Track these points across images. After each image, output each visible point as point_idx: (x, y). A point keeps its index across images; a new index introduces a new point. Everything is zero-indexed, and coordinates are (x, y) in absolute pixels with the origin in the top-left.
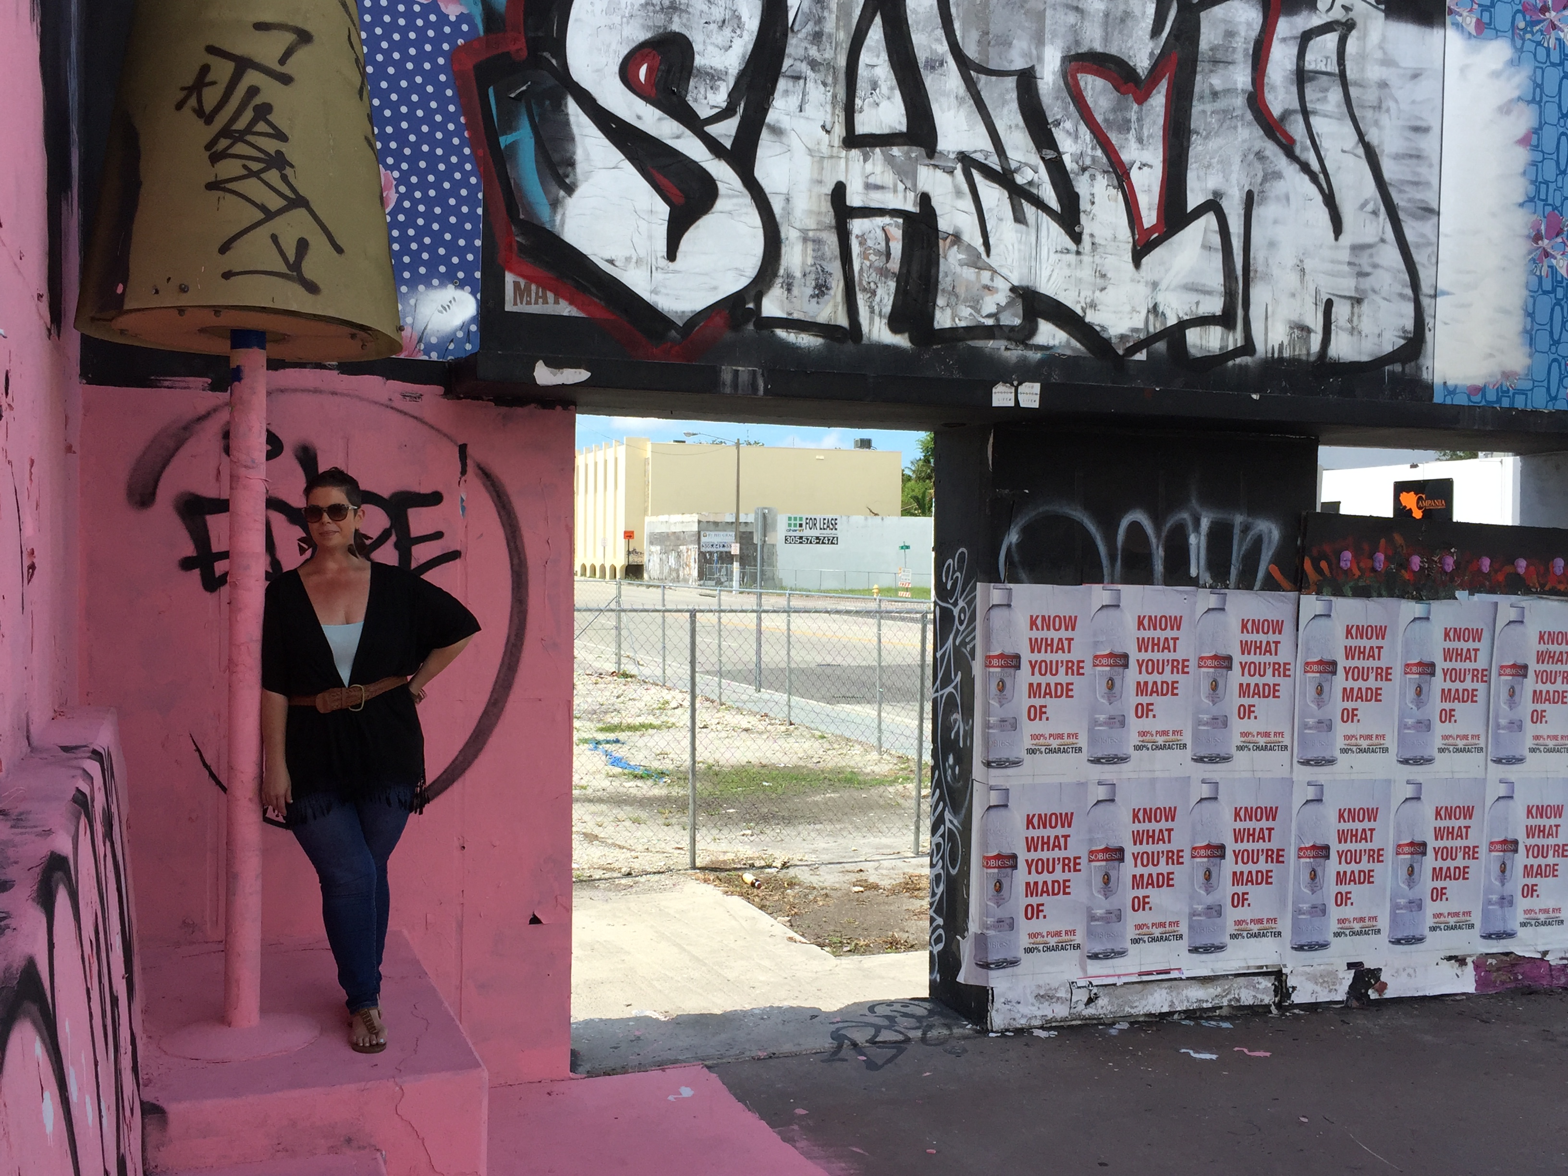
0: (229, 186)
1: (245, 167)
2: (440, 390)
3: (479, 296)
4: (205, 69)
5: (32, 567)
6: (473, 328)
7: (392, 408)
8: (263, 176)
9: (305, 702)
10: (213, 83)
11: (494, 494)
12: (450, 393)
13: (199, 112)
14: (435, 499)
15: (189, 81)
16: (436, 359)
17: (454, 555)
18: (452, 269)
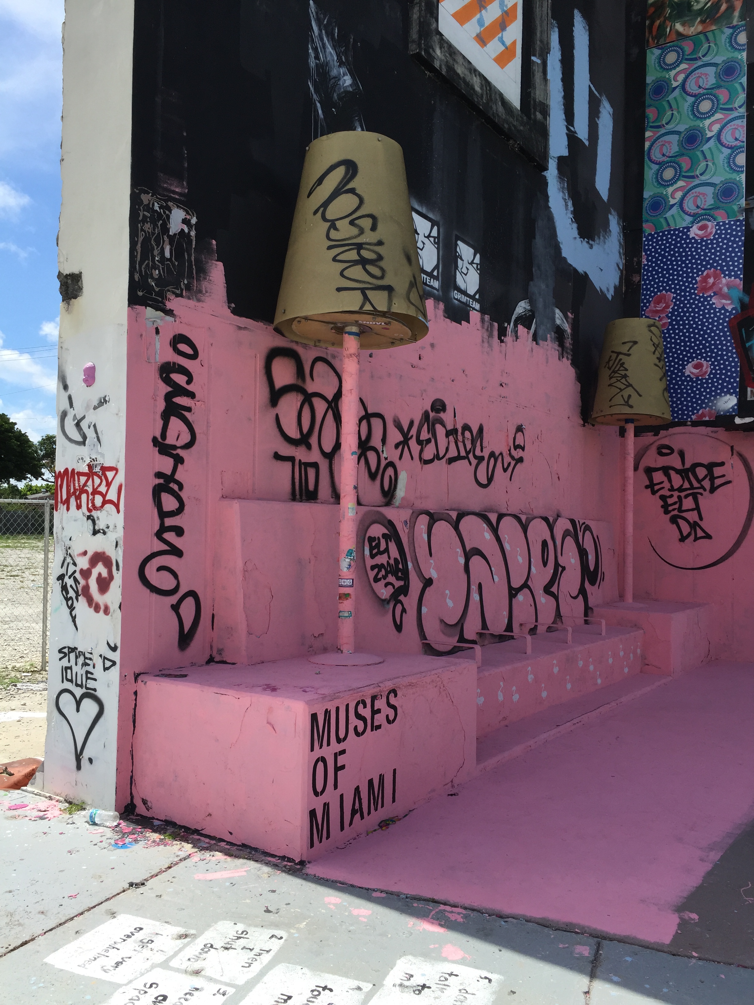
0: (614, 385)
1: (617, 379)
2: (722, 429)
3: (738, 397)
4: (611, 356)
5: (559, 477)
6: (736, 407)
7: (708, 436)
8: (621, 381)
10: (612, 360)
11: (743, 461)
12: (727, 429)
13: (609, 367)
14: (722, 464)
15: (607, 361)
16: (722, 419)
17: (729, 482)
18: (729, 389)
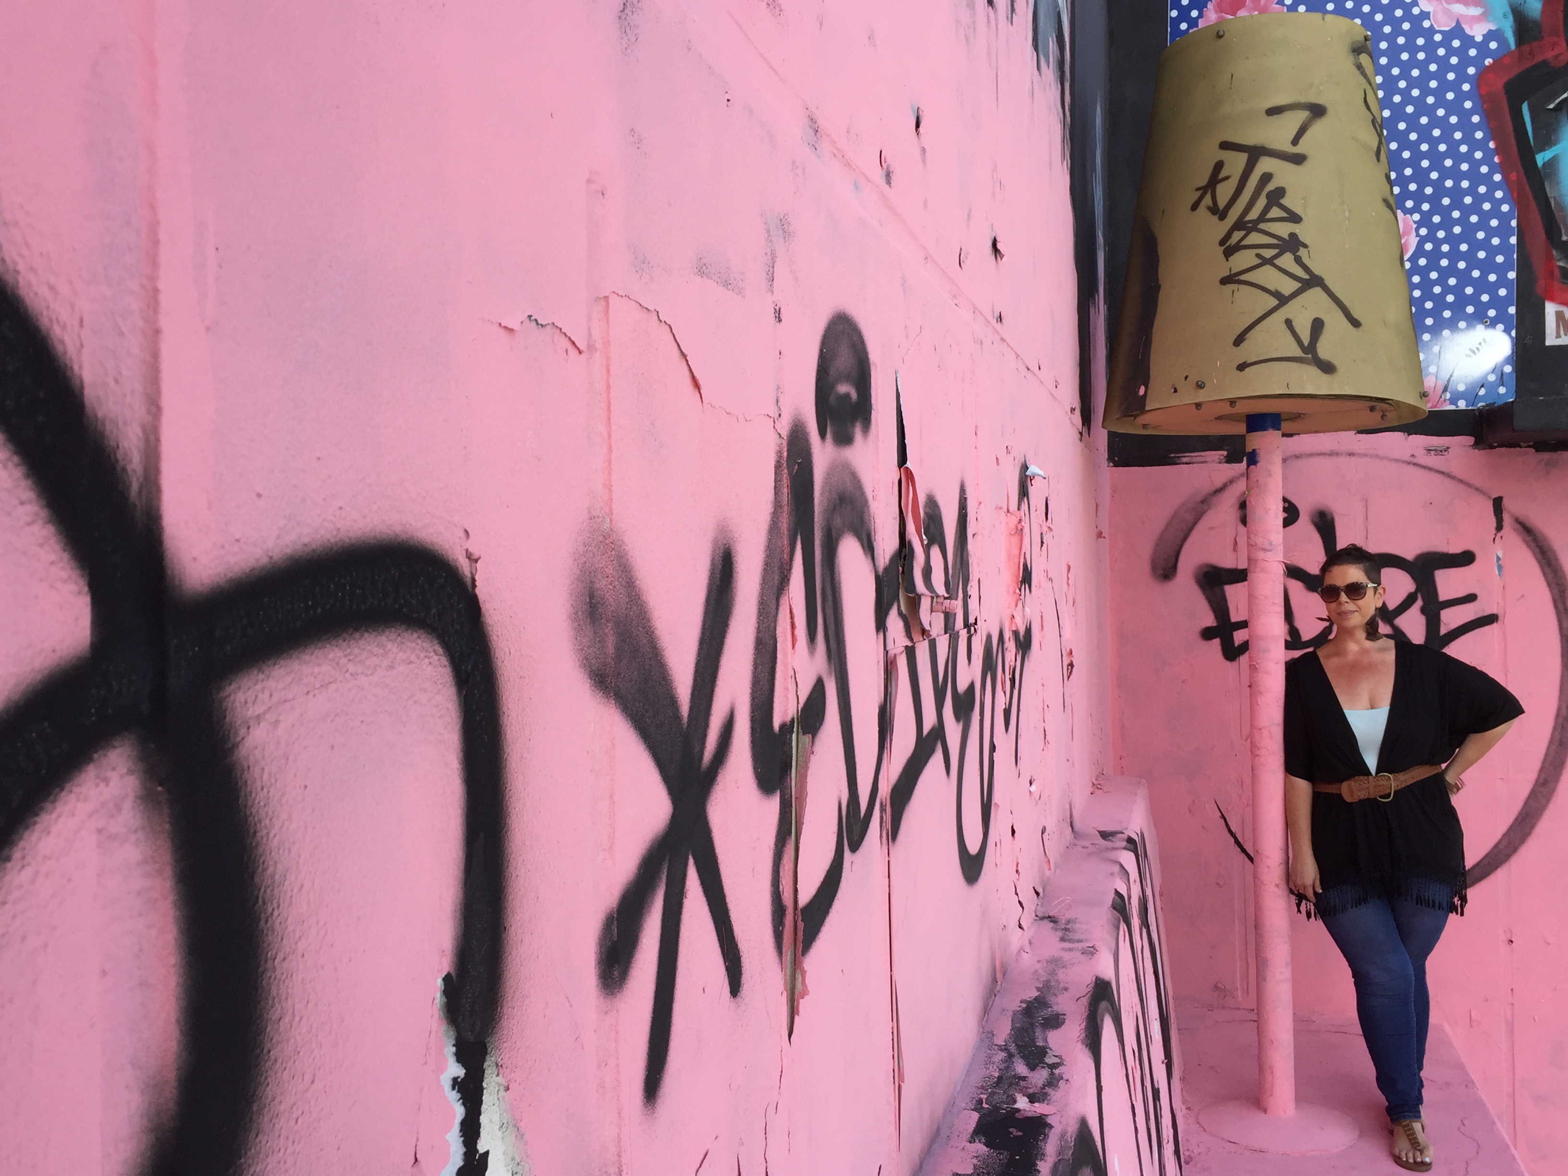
0: (1243, 277)
1: (1258, 256)
2: (1470, 440)
3: (1513, 333)
4: (1219, 165)
5: (1071, 665)
6: (1508, 369)
7: (1415, 464)
8: (1277, 262)
9: (1331, 789)
10: (1227, 178)
11: (1537, 550)
12: (1480, 443)
13: (1214, 210)
14: (1466, 558)
15: (1203, 181)
16: (1464, 408)
17: (1490, 619)
18: (1481, 310)
